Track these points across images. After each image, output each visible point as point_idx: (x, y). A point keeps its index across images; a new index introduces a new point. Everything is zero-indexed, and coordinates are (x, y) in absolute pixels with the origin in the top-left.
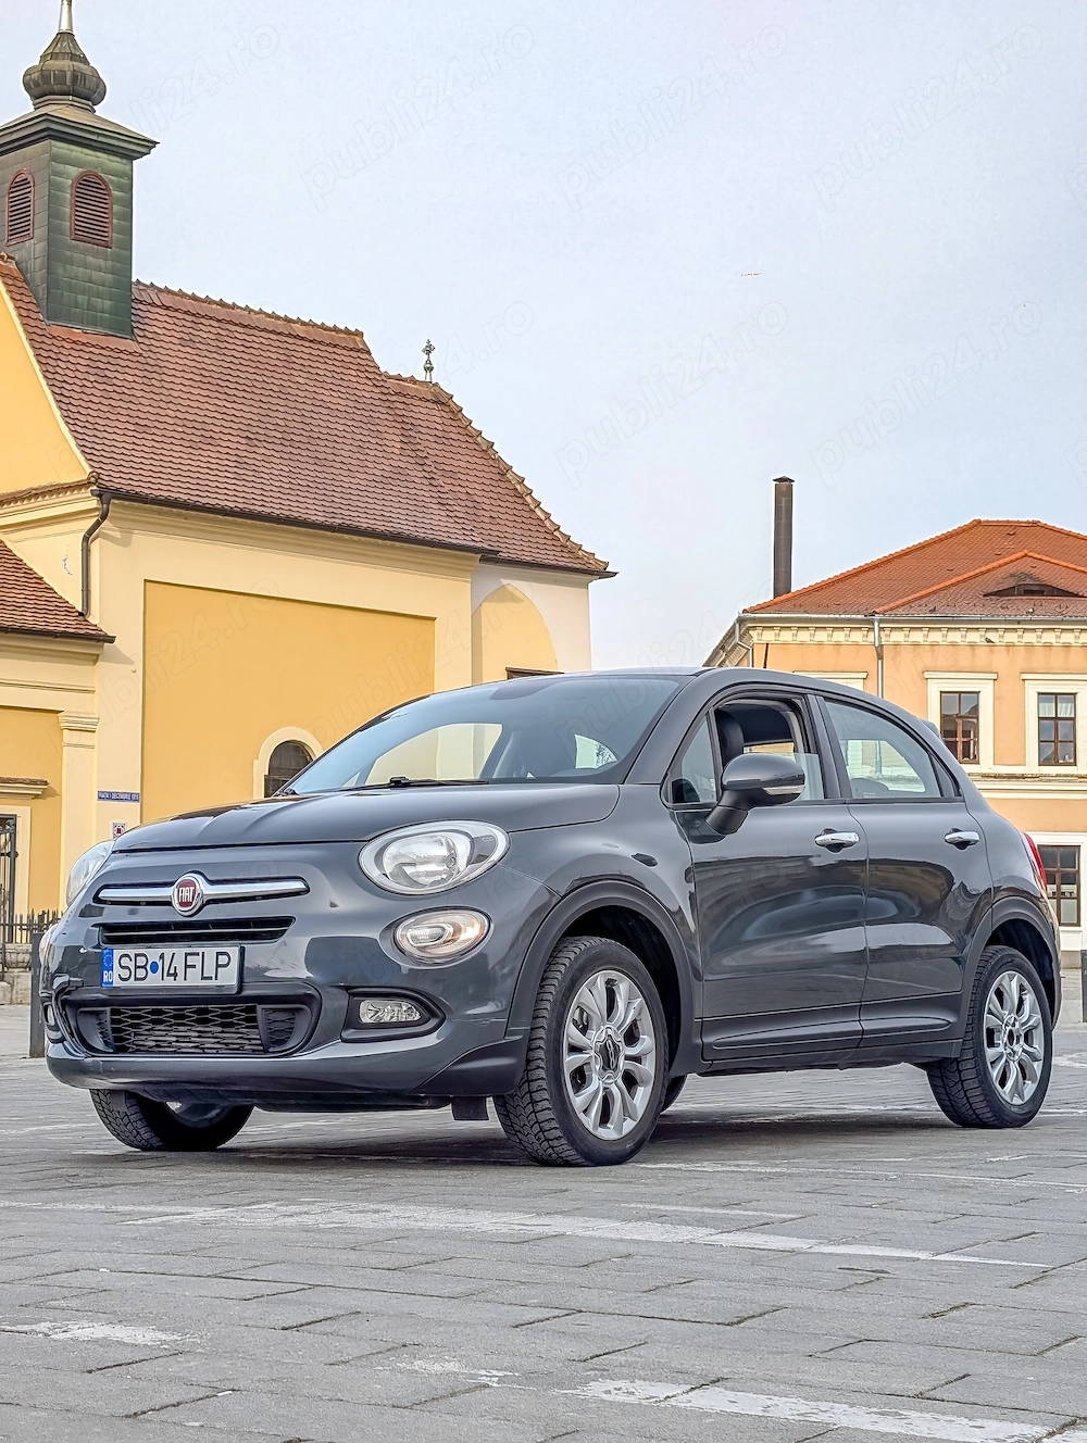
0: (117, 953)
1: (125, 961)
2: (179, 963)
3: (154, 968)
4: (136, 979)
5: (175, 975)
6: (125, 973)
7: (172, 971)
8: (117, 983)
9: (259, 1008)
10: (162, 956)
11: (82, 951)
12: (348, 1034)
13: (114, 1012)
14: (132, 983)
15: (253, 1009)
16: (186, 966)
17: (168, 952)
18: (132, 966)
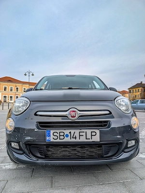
0: (52, 132)
1: (55, 134)
2: (77, 135)
3: (67, 136)
4: (60, 139)
5: (76, 138)
6: (56, 137)
7: (74, 137)
8: (52, 140)
9: (103, 146)
10: (70, 133)
11: (35, 130)
12: (126, 150)
13: (47, 147)
14: (58, 140)
15: (101, 147)
16: (80, 136)
17: (73, 131)
18: (58, 135)
